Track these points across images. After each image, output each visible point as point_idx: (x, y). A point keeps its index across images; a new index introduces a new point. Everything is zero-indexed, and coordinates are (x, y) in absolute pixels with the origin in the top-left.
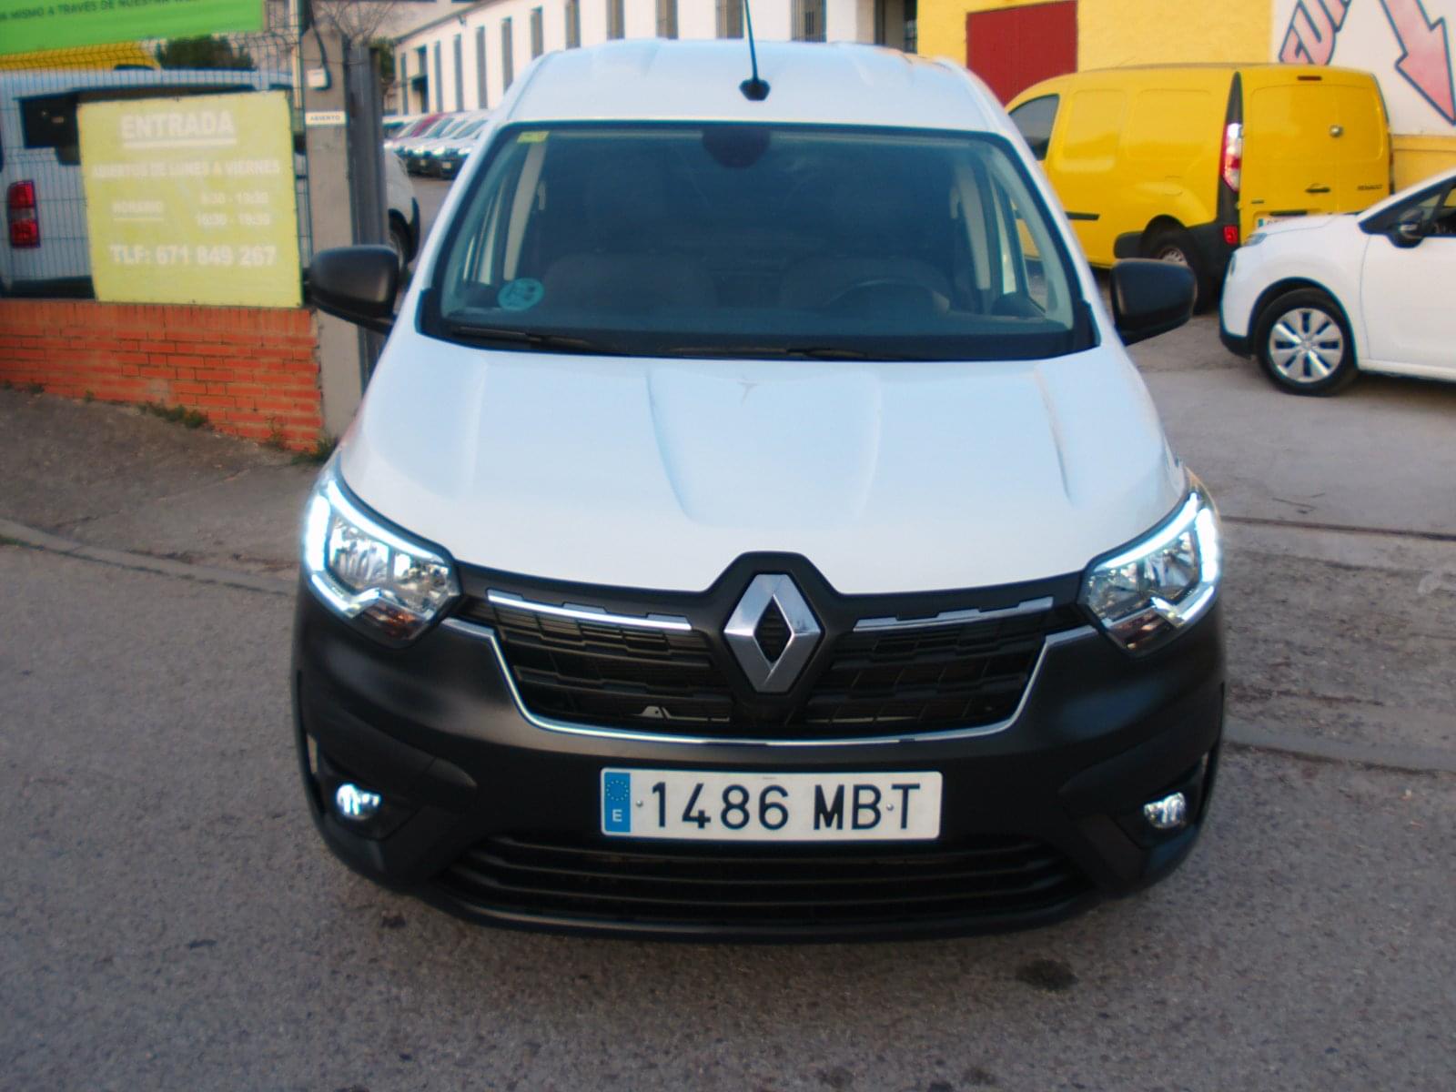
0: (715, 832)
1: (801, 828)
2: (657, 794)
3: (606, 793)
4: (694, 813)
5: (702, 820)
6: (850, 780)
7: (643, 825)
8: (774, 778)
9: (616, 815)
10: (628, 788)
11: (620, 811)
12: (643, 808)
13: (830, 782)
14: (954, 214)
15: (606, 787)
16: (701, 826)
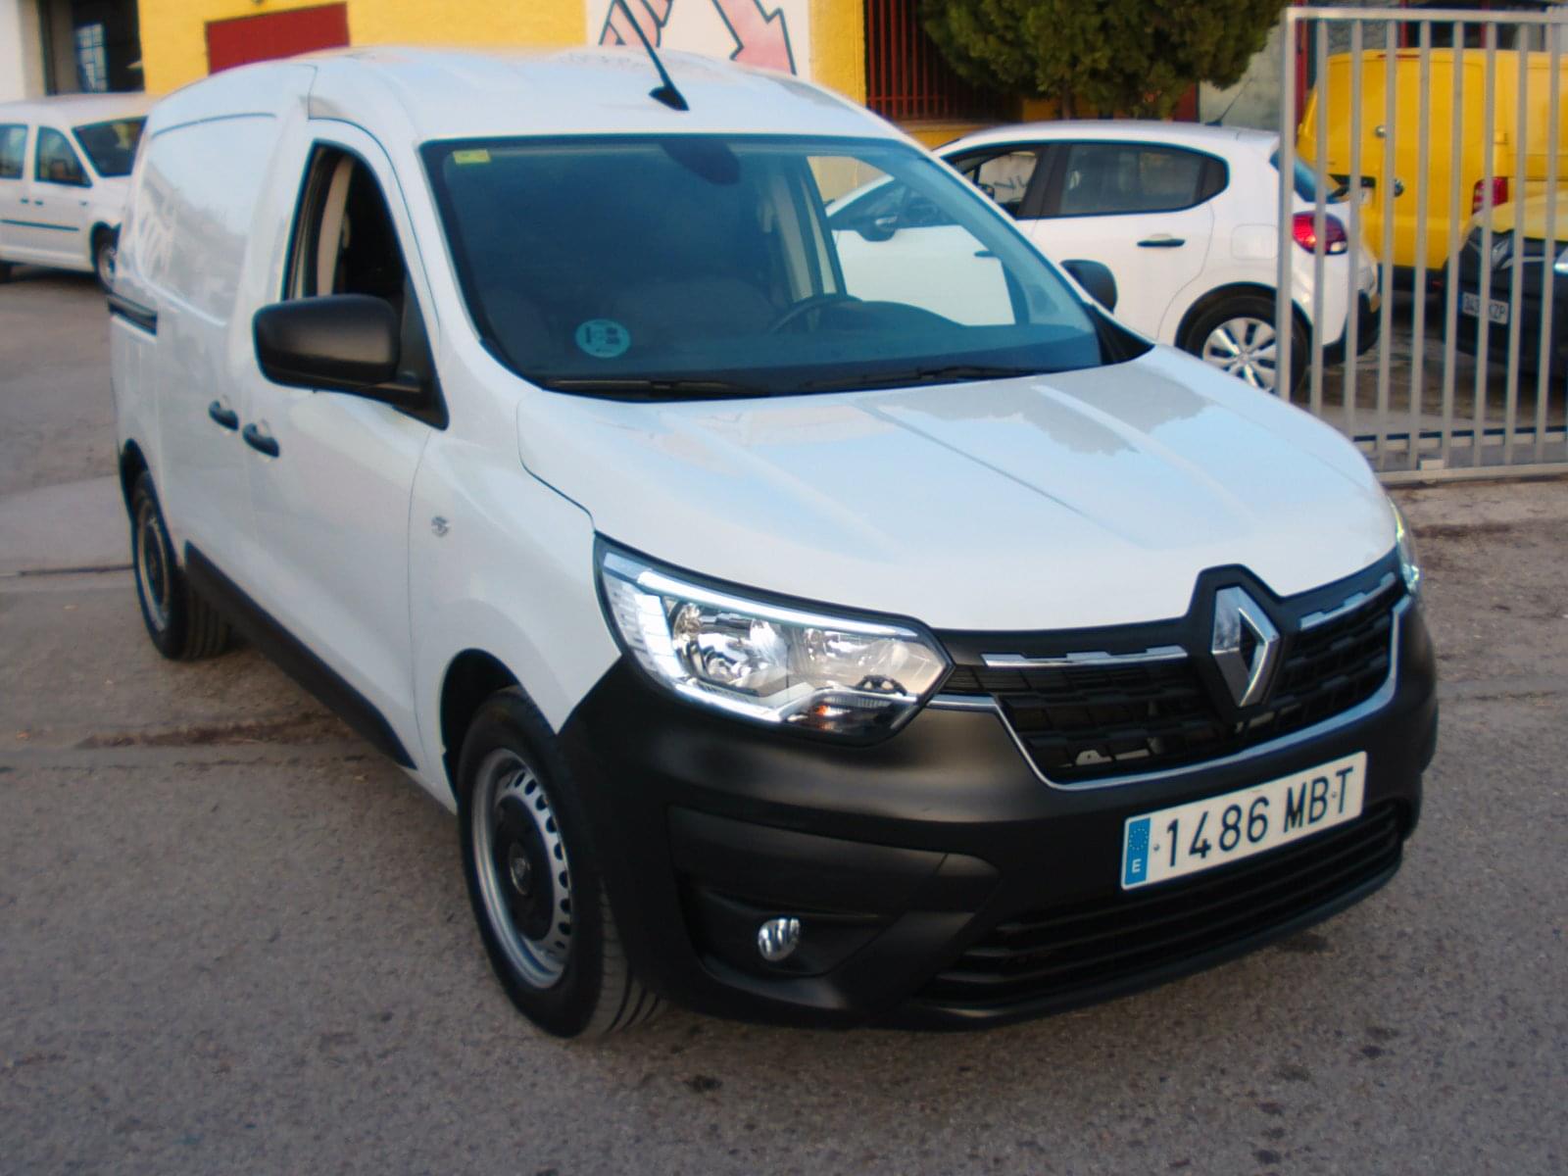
0: (1216, 858)
1: (1277, 835)
2: (1171, 833)
3: (1129, 844)
4: (1199, 844)
5: (1204, 850)
6: (1307, 776)
7: (1158, 869)
8: (1259, 791)
9: (1135, 868)
10: (1148, 835)
11: (1139, 860)
12: (1160, 850)
13: (1297, 781)
14: (768, 229)
15: (1129, 838)
16: (1204, 856)
